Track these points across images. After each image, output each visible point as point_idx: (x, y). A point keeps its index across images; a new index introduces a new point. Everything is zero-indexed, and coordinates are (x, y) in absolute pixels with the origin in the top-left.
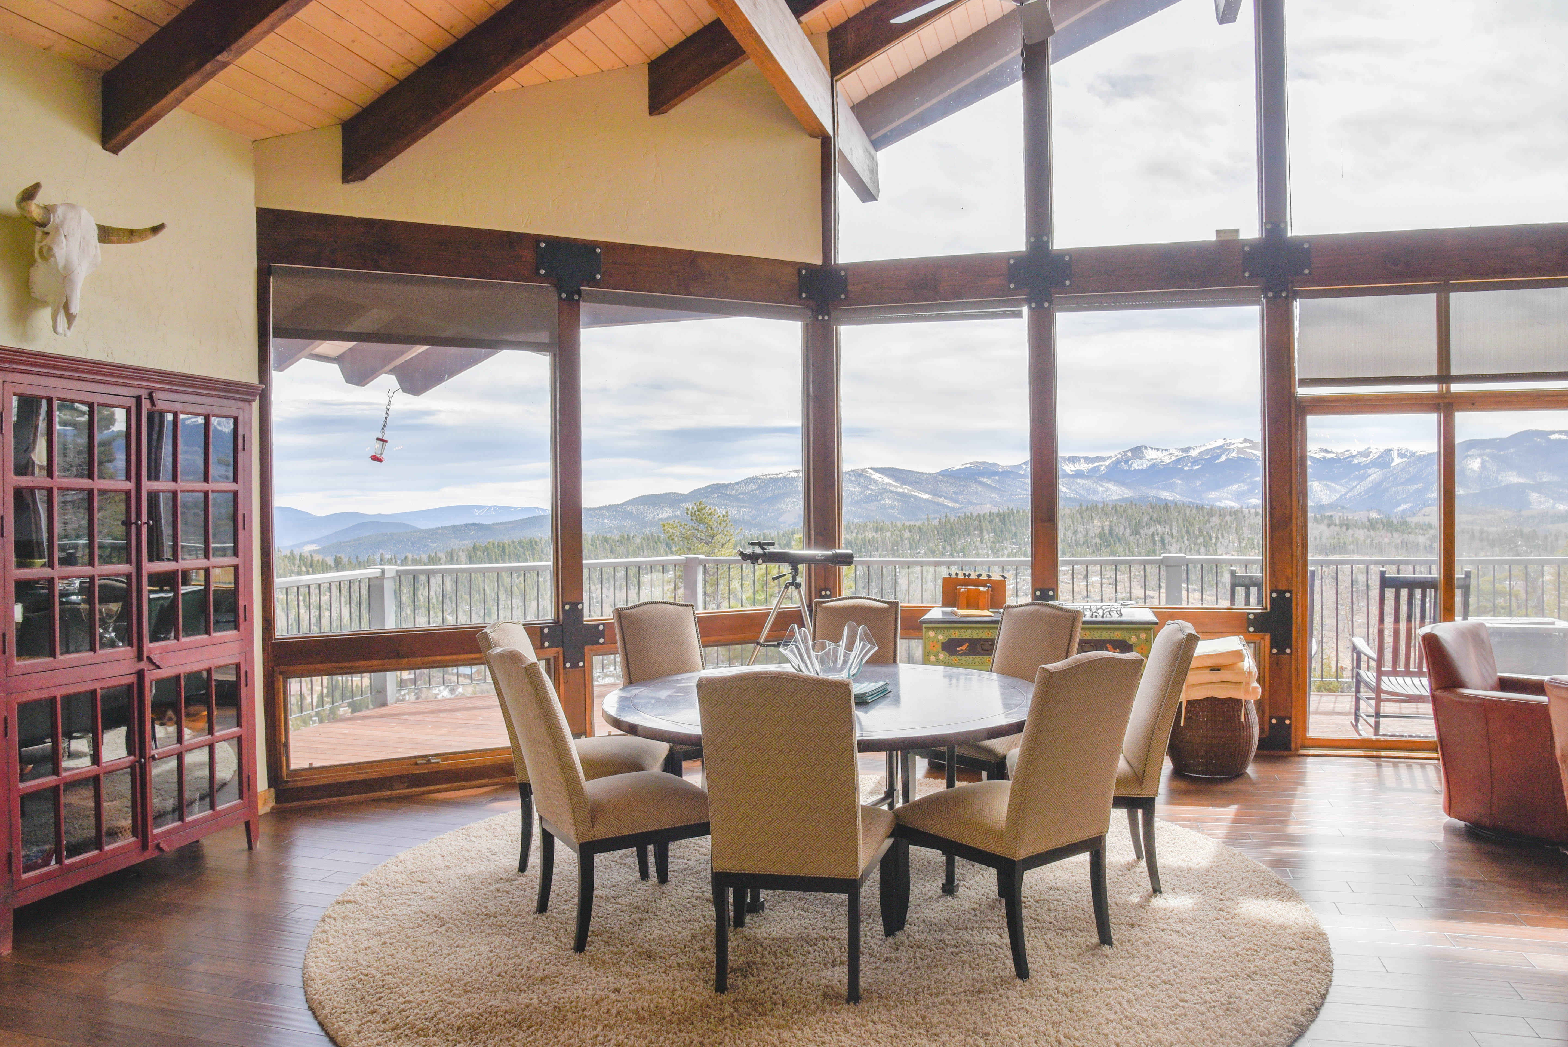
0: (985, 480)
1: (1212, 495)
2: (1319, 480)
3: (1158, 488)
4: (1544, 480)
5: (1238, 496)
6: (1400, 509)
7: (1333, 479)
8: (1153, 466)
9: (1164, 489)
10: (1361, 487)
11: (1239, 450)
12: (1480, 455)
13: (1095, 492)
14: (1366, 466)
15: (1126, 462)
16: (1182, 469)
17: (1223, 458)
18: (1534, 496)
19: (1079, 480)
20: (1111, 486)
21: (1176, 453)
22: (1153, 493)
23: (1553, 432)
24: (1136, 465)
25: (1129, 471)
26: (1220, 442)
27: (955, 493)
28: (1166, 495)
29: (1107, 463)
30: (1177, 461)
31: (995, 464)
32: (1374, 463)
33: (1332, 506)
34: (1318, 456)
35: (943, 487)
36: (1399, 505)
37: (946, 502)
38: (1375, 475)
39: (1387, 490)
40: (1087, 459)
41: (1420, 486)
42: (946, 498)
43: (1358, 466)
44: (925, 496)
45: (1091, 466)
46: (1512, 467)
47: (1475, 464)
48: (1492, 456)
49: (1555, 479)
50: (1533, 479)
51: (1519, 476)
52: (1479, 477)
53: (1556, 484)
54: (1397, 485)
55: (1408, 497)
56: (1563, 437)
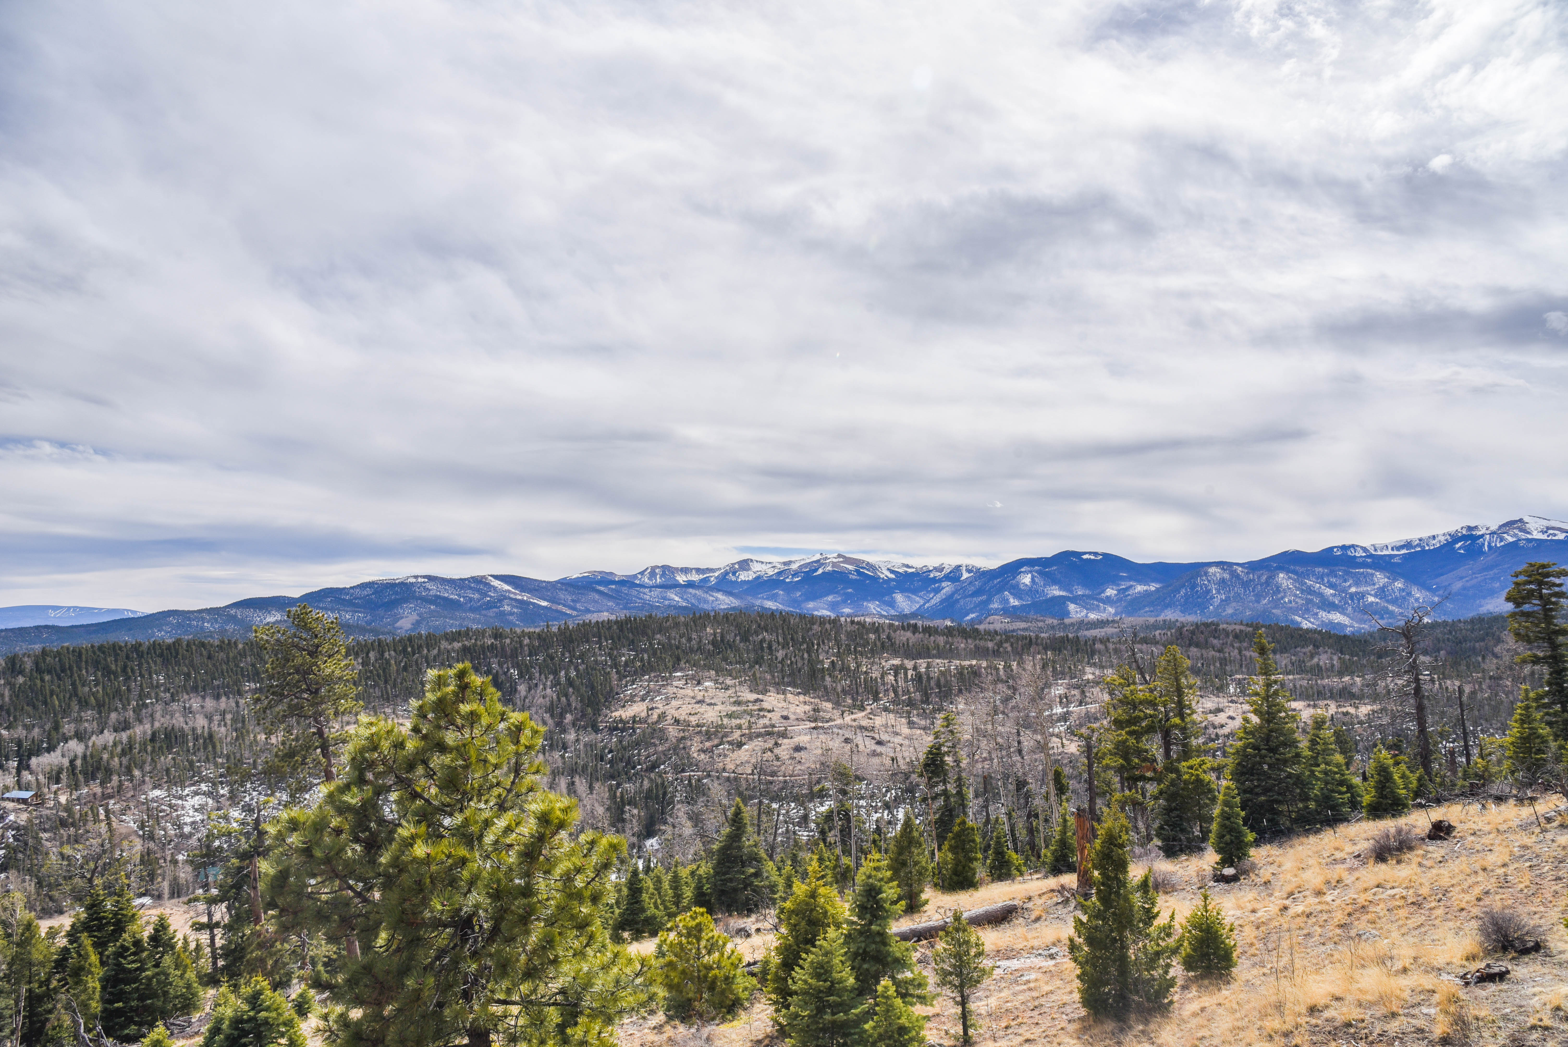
0: (602, 588)
1: (811, 605)
2: (902, 592)
3: (763, 598)
4: (1080, 593)
5: (833, 606)
6: (968, 618)
7: (915, 592)
8: (758, 578)
9: (768, 599)
10: (936, 599)
11: (834, 564)
12: (1031, 572)
13: (706, 601)
14: (940, 581)
15: (734, 573)
16: (784, 581)
17: (820, 571)
18: (1072, 607)
19: (691, 590)
20: (720, 596)
21: (779, 566)
22: (758, 602)
23: (1085, 553)
24: (743, 576)
25: (736, 582)
26: (817, 557)
27: (573, 601)
28: (770, 605)
29: (716, 574)
30: (780, 573)
31: (611, 573)
32: (947, 578)
33: (914, 615)
34: (900, 571)
35: (562, 595)
36: (968, 614)
37: (564, 609)
38: (947, 588)
39: (957, 601)
40: (698, 571)
41: (984, 597)
42: (564, 605)
43: (935, 580)
44: (544, 603)
45: (701, 577)
46: (1055, 582)
47: (1026, 579)
48: (1040, 573)
49: (1087, 592)
50: (1071, 592)
51: (1060, 589)
52: (1030, 590)
53: (1088, 597)
54: (966, 597)
55: (975, 607)
56: (1092, 557)
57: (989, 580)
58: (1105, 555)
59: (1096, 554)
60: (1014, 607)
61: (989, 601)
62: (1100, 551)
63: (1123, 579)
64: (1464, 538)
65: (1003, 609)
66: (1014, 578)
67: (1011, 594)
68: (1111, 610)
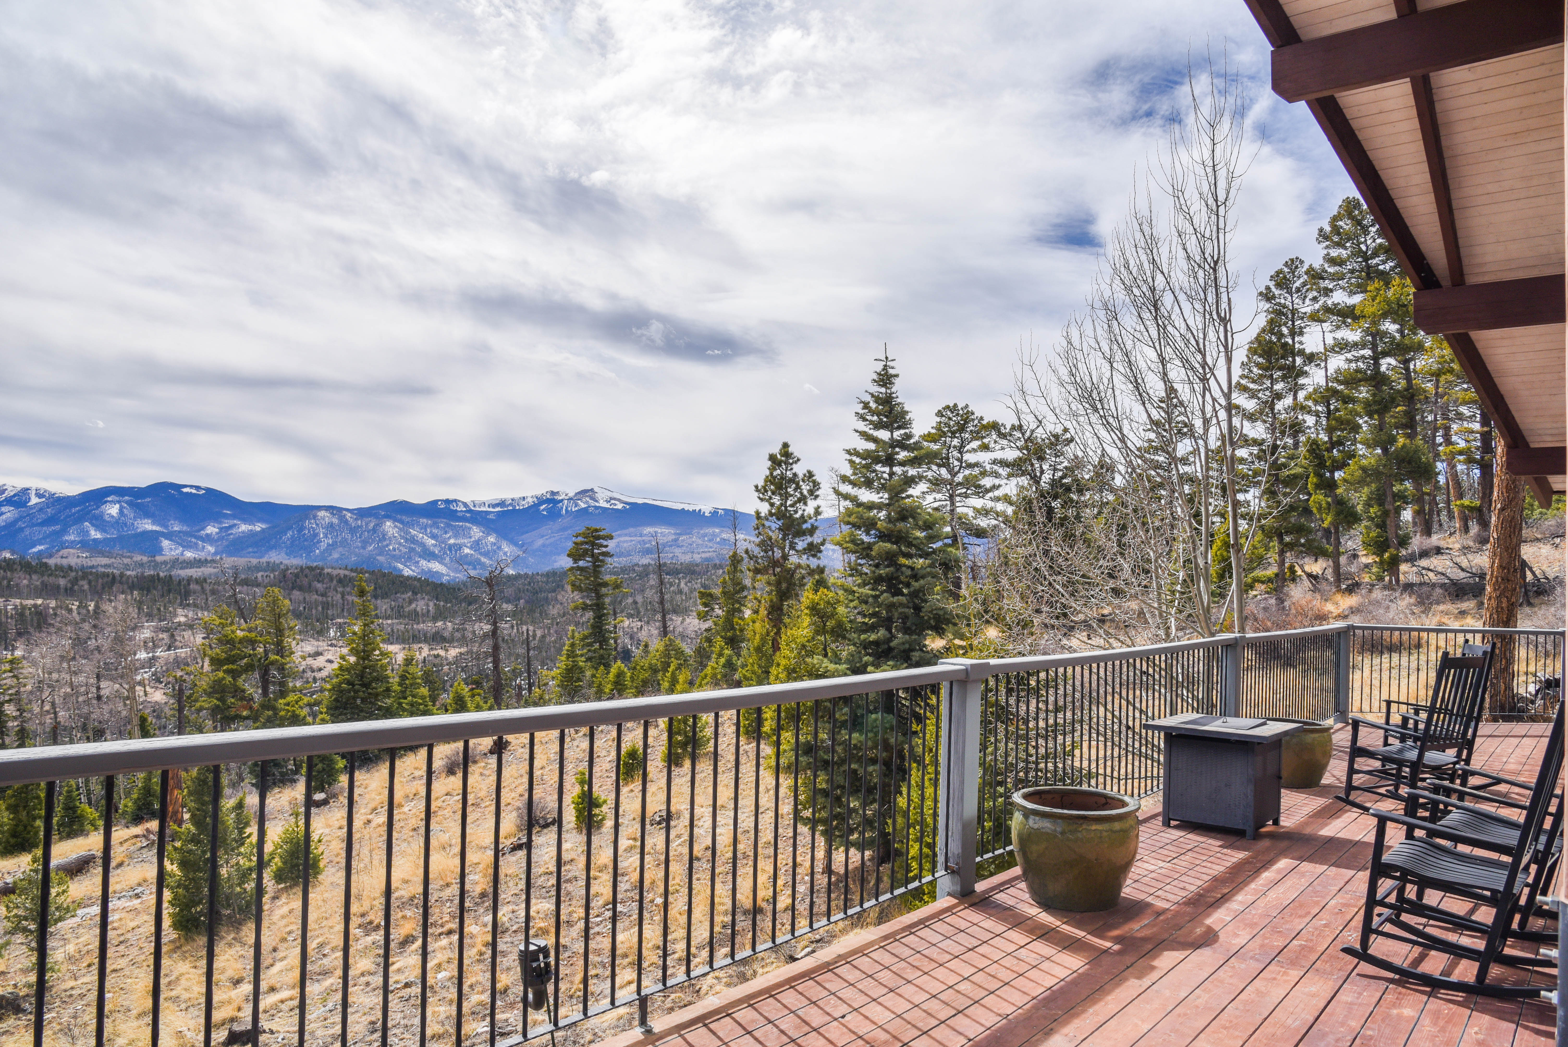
4: (176, 529)
6: (35, 550)
12: (119, 502)
18: (166, 543)
23: (185, 486)
32: (9, 501)
36: (34, 546)
38: (9, 513)
39: (21, 530)
46: (147, 515)
47: (113, 510)
48: (130, 503)
49: (185, 528)
50: (166, 527)
51: (153, 523)
52: (117, 522)
53: (186, 533)
54: (34, 525)
55: (44, 538)
56: (194, 491)
57: (66, 508)
58: (209, 491)
59: (198, 488)
60: (95, 540)
61: (64, 531)
62: (203, 485)
63: (226, 516)
64: (548, 501)
65: (79, 542)
66: (98, 507)
67: (93, 525)
68: (211, 549)
